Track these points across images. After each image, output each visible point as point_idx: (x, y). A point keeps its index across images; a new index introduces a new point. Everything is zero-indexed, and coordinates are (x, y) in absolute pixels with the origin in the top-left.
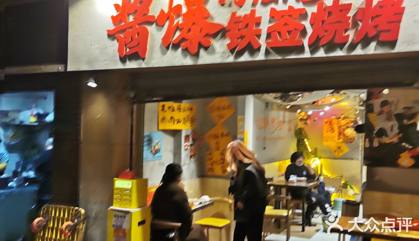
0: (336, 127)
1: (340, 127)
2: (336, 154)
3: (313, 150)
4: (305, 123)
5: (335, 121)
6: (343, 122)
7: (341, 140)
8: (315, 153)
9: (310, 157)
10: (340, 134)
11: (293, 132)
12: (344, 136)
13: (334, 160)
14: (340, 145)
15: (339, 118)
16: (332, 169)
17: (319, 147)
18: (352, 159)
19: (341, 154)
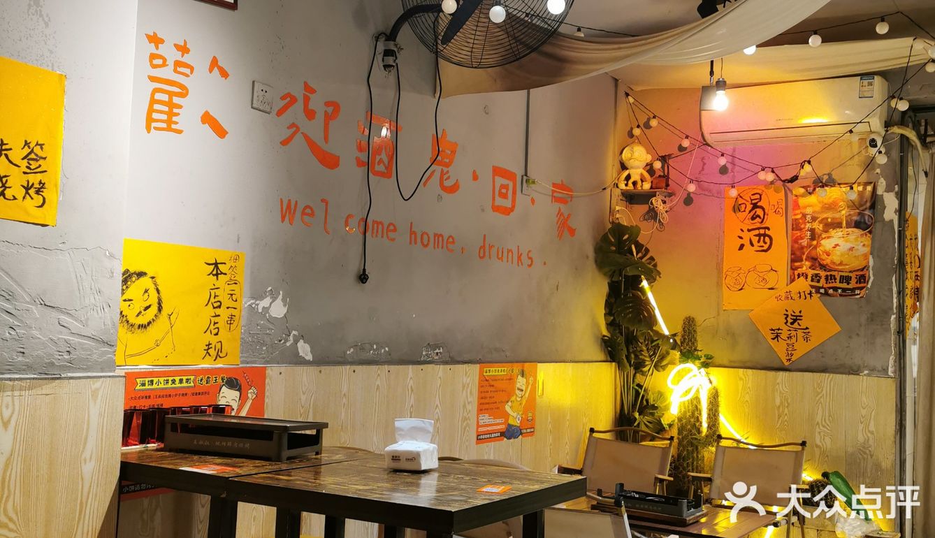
0: (777, 226)
1: (796, 226)
2: (780, 348)
3: (679, 329)
4: (648, 212)
5: (772, 199)
6: (812, 203)
7: (803, 285)
8: (687, 344)
9: (664, 363)
10: (795, 258)
11: (585, 240)
12: (814, 260)
13: (771, 374)
14: (795, 307)
15: (795, 179)
16: (762, 413)
17: (704, 318)
18: (854, 371)
19: (802, 348)
